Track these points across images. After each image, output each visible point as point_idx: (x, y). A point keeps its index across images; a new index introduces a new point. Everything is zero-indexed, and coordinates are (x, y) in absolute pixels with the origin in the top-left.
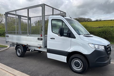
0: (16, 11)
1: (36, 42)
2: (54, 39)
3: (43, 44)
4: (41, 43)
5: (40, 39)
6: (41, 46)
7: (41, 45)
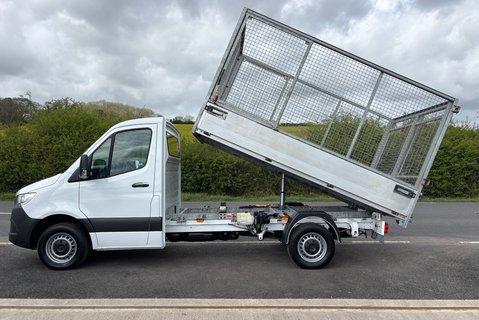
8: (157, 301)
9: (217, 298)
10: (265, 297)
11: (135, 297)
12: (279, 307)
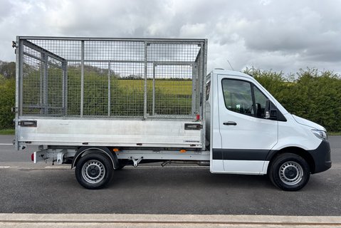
0: (83, 41)
1: (179, 134)
2: (235, 124)
3: (202, 139)
4: (196, 137)
5: (195, 126)
6: (195, 145)
7: (198, 142)
8: (115, 217)
9: (163, 213)
10: (201, 213)
11: (97, 213)
12: (214, 223)
